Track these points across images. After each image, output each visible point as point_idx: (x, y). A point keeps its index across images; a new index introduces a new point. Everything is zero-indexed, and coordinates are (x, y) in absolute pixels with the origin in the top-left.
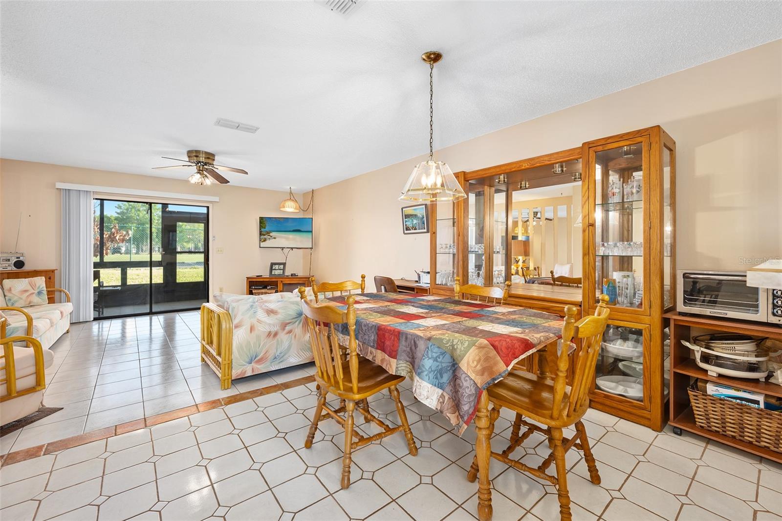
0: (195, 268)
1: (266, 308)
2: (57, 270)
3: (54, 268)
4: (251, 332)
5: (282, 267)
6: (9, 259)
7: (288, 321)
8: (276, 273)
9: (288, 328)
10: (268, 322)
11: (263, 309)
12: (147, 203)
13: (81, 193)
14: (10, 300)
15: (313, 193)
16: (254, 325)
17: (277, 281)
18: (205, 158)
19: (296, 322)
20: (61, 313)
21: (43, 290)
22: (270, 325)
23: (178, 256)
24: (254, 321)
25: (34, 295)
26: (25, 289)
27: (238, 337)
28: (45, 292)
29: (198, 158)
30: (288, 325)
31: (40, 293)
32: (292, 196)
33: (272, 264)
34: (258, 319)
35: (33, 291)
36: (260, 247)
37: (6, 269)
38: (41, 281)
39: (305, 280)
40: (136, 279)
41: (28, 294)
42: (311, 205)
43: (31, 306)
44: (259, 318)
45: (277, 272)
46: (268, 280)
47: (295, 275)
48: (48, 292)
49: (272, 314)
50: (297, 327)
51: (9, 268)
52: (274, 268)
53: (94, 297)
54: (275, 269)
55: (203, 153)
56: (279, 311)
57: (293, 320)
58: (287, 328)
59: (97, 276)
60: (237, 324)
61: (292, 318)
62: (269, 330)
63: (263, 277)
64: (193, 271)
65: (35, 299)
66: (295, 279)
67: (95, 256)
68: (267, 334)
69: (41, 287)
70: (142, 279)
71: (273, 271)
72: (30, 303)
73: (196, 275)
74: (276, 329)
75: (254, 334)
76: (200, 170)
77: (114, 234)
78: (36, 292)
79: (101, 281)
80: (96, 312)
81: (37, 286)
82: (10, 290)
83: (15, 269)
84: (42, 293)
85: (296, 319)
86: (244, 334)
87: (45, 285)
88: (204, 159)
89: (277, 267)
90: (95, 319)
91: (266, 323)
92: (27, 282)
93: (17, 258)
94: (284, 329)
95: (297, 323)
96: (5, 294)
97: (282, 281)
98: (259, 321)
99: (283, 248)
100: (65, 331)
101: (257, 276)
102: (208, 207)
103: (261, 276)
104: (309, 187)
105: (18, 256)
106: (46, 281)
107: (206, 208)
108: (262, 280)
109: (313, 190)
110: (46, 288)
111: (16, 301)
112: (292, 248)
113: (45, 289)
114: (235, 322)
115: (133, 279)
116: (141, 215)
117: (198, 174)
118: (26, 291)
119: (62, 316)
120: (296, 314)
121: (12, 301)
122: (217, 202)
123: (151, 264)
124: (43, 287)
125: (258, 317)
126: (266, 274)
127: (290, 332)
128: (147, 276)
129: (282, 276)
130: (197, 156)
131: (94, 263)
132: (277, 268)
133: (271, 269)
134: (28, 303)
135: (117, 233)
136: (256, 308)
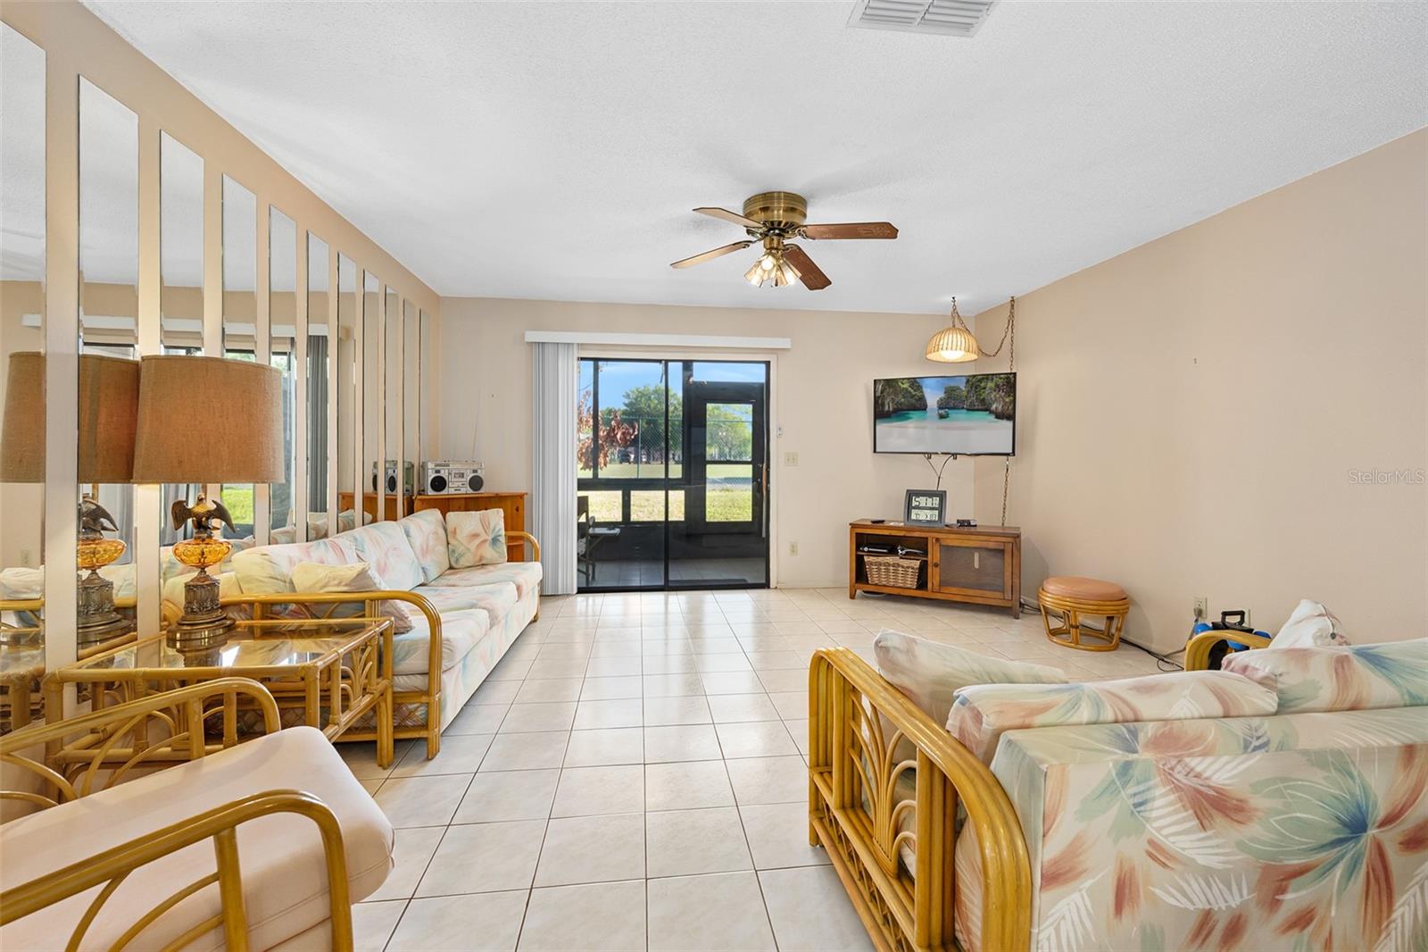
0: (728, 490)
1: (1194, 782)
2: (526, 494)
3: (523, 491)
4: (1118, 908)
5: (936, 501)
6: (463, 474)
7: (1295, 862)
8: (922, 517)
9: (1294, 898)
10: (1201, 860)
11: (1177, 788)
12: (660, 361)
13: (560, 346)
14: (453, 551)
15: (1012, 306)
16: (1132, 870)
17: (927, 538)
18: (786, 210)
19: (1335, 863)
20: (519, 588)
21: (500, 536)
22: (1207, 874)
23: (709, 468)
24: (1135, 850)
25: (487, 544)
26: (474, 532)
27: (1057, 930)
28: (503, 539)
29: (769, 213)
30: (1294, 883)
31: (495, 540)
32: (955, 321)
33: (911, 494)
34: (1151, 842)
35: (484, 536)
36: (875, 451)
37: (459, 492)
38: (496, 517)
39: (1004, 539)
40: (645, 506)
41: (477, 541)
42: (1007, 340)
43: (483, 565)
44: (1159, 838)
45: (923, 515)
46: (902, 534)
47: (969, 525)
48: (510, 539)
49: (1219, 820)
50: (1341, 891)
51: (463, 491)
52: (914, 504)
53: (578, 547)
54: (917, 507)
55: (779, 198)
56: (1257, 802)
57: (1323, 855)
58: (1289, 896)
59: (583, 505)
60: (1055, 862)
61: (1313, 842)
62: (1202, 905)
63: (886, 524)
64: (727, 496)
65: (489, 552)
66: (973, 537)
67: (586, 467)
68: (1191, 924)
69: (497, 529)
70: (653, 506)
71: (914, 511)
72: (480, 560)
73: (730, 504)
74: (1235, 901)
75: (1130, 925)
76: (771, 248)
77: (614, 430)
78: (490, 538)
79: (590, 516)
80: (581, 574)
81: (492, 526)
82: (455, 532)
83: (471, 491)
84: (499, 540)
85: (1335, 852)
86: (1084, 913)
87: (503, 525)
88: (781, 212)
89: (922, 501)
90: (581, 591)
91: (1188, 864)
92: (478, 517)
93: (475, 471)
94: (1273, 904)
95: (1338, 871)
96: (449, 540)
97: (937, 540)
98: (1158, 853)
99: (929, 455)
100: (532, 617)
101: (874, 522)
102: (768, 364)
103: (882, 522)
104: (1000, 292)
105: (475, 467)
106: (505, 517)
107: (763, 366)
108: (886, 532)
109: (1013, 301)
110: (506, 530)
111: (461, 555)
112: (955, 455)
113: (503, 532)
114: (1048, 852)
115: (641, 506)
116: (652, 405)
117: (770, 257)
118: (476, 536)
119: (520, 595)
120: (1336, 825)
121: (456, 555)
122: (788, 349)
123: (666, 484)
124: (499, 530)
125: (1151, 829)
126: (894, 518)
127: (1302, 920)
128: (659, 503)
129: (939, 526)
130: (765, 209)
131: (579, 480)
132: (923, 504)
133: (909, 508)
134: (477, 558)
135: (619, 428)
136: (1146, 780)
